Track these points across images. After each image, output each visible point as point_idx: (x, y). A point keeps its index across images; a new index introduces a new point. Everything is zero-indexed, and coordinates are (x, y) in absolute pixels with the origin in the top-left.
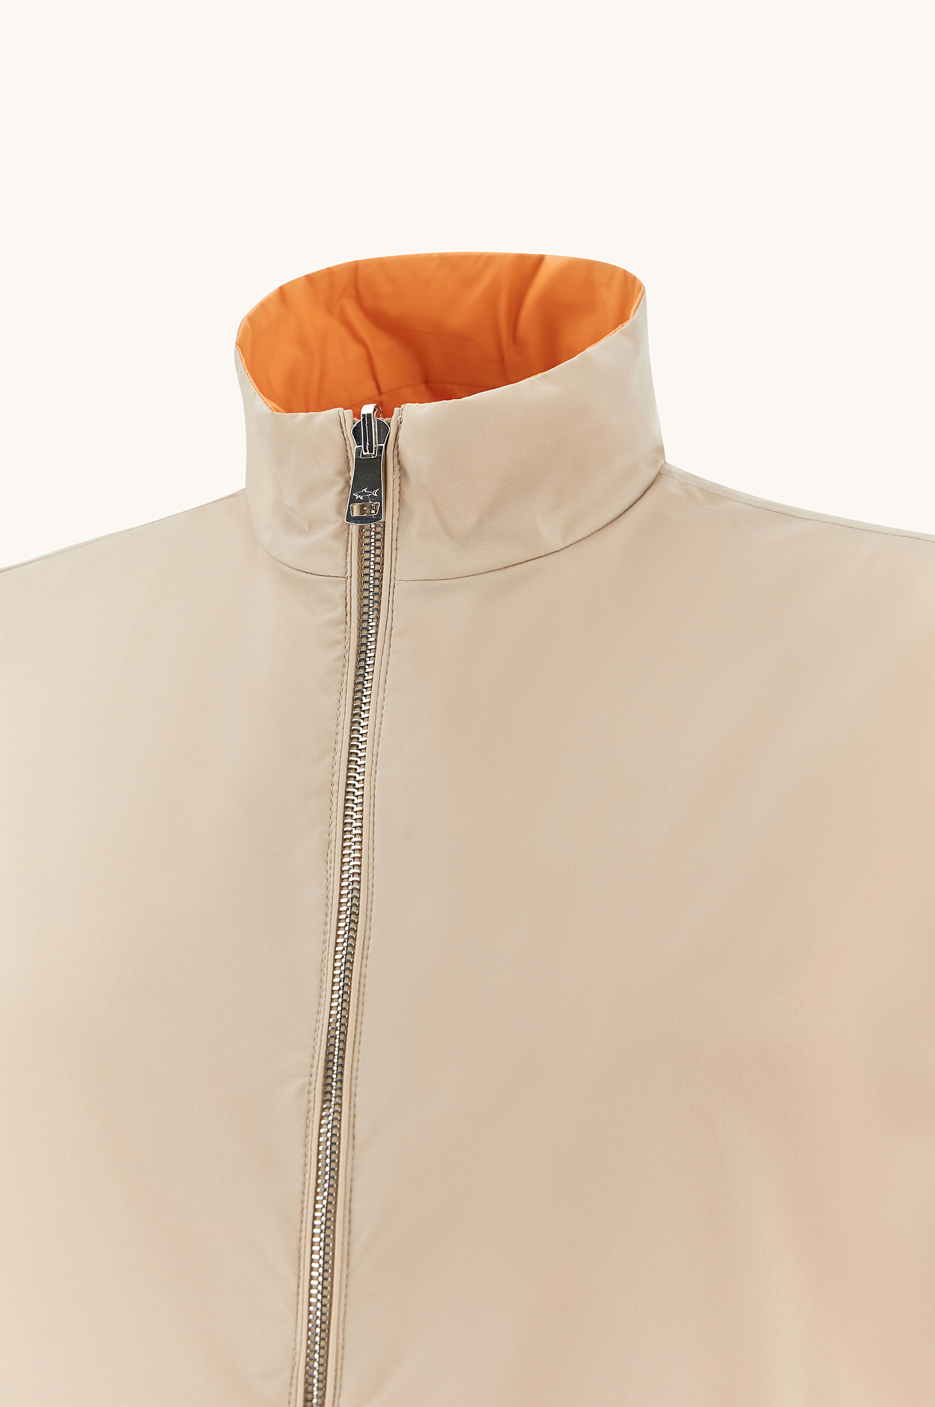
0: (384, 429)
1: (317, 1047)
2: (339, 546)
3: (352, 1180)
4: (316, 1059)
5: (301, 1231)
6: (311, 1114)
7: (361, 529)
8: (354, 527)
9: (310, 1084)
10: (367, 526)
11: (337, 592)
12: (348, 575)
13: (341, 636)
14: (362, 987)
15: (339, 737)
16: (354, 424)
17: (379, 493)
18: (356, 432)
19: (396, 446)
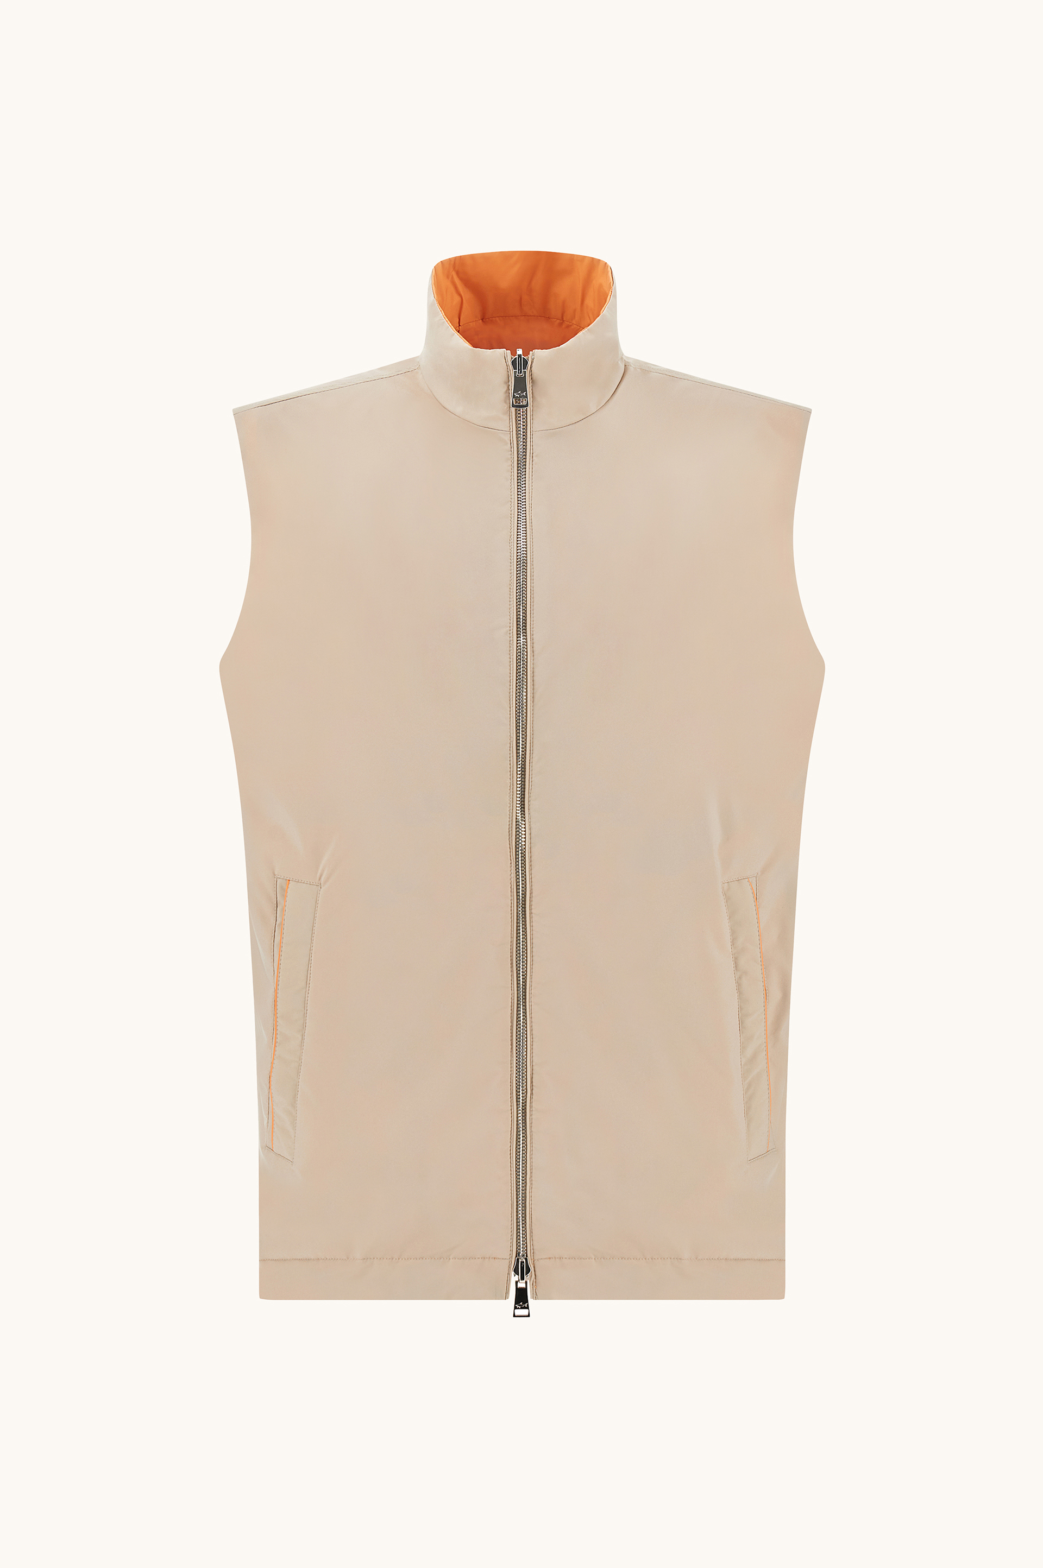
0: (526, 362)
1: (512, 616)
2: (506, 418)
3: (533, 668)
4: (512, 620)
5: (510, 689)
6: (511, 642)
7: (516, 410)
8: (513, 409)
9: (510, 630)
10: (519, 409)
11: (507, 438)
12: (511, 430)
13: (510, 456)
14: (532, 591)
15: (513, 497)
16: (512, 359)
17: (526, 394)
18: (514, 363)
19: (531, 371)
